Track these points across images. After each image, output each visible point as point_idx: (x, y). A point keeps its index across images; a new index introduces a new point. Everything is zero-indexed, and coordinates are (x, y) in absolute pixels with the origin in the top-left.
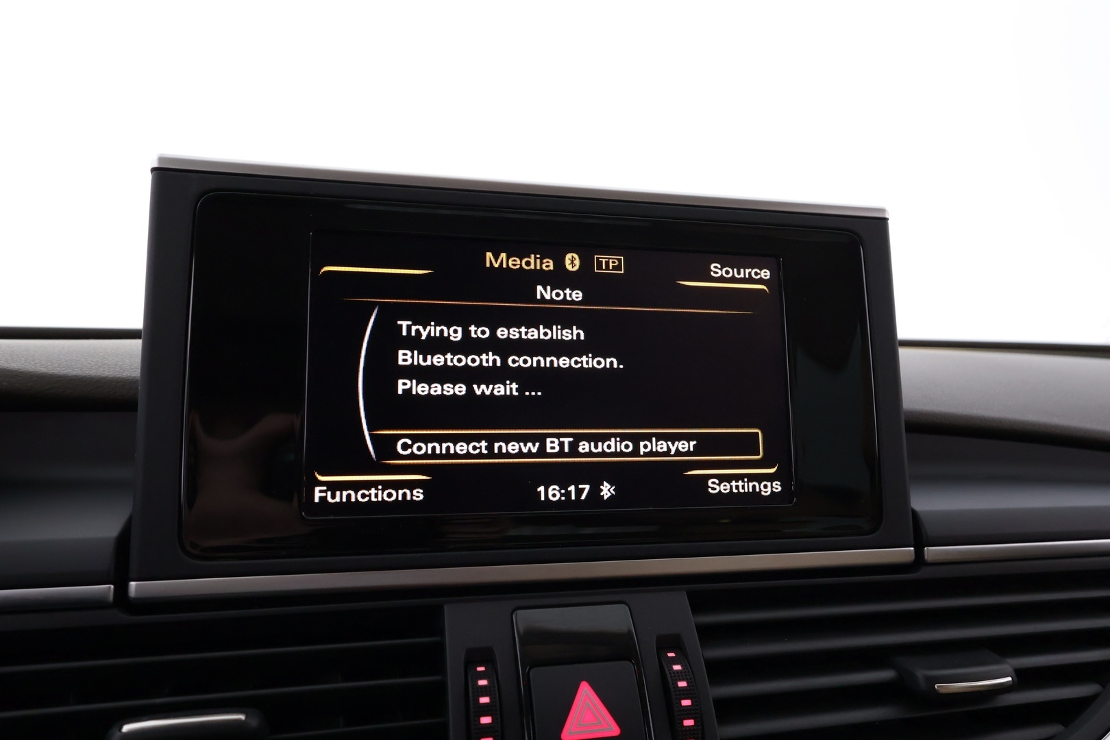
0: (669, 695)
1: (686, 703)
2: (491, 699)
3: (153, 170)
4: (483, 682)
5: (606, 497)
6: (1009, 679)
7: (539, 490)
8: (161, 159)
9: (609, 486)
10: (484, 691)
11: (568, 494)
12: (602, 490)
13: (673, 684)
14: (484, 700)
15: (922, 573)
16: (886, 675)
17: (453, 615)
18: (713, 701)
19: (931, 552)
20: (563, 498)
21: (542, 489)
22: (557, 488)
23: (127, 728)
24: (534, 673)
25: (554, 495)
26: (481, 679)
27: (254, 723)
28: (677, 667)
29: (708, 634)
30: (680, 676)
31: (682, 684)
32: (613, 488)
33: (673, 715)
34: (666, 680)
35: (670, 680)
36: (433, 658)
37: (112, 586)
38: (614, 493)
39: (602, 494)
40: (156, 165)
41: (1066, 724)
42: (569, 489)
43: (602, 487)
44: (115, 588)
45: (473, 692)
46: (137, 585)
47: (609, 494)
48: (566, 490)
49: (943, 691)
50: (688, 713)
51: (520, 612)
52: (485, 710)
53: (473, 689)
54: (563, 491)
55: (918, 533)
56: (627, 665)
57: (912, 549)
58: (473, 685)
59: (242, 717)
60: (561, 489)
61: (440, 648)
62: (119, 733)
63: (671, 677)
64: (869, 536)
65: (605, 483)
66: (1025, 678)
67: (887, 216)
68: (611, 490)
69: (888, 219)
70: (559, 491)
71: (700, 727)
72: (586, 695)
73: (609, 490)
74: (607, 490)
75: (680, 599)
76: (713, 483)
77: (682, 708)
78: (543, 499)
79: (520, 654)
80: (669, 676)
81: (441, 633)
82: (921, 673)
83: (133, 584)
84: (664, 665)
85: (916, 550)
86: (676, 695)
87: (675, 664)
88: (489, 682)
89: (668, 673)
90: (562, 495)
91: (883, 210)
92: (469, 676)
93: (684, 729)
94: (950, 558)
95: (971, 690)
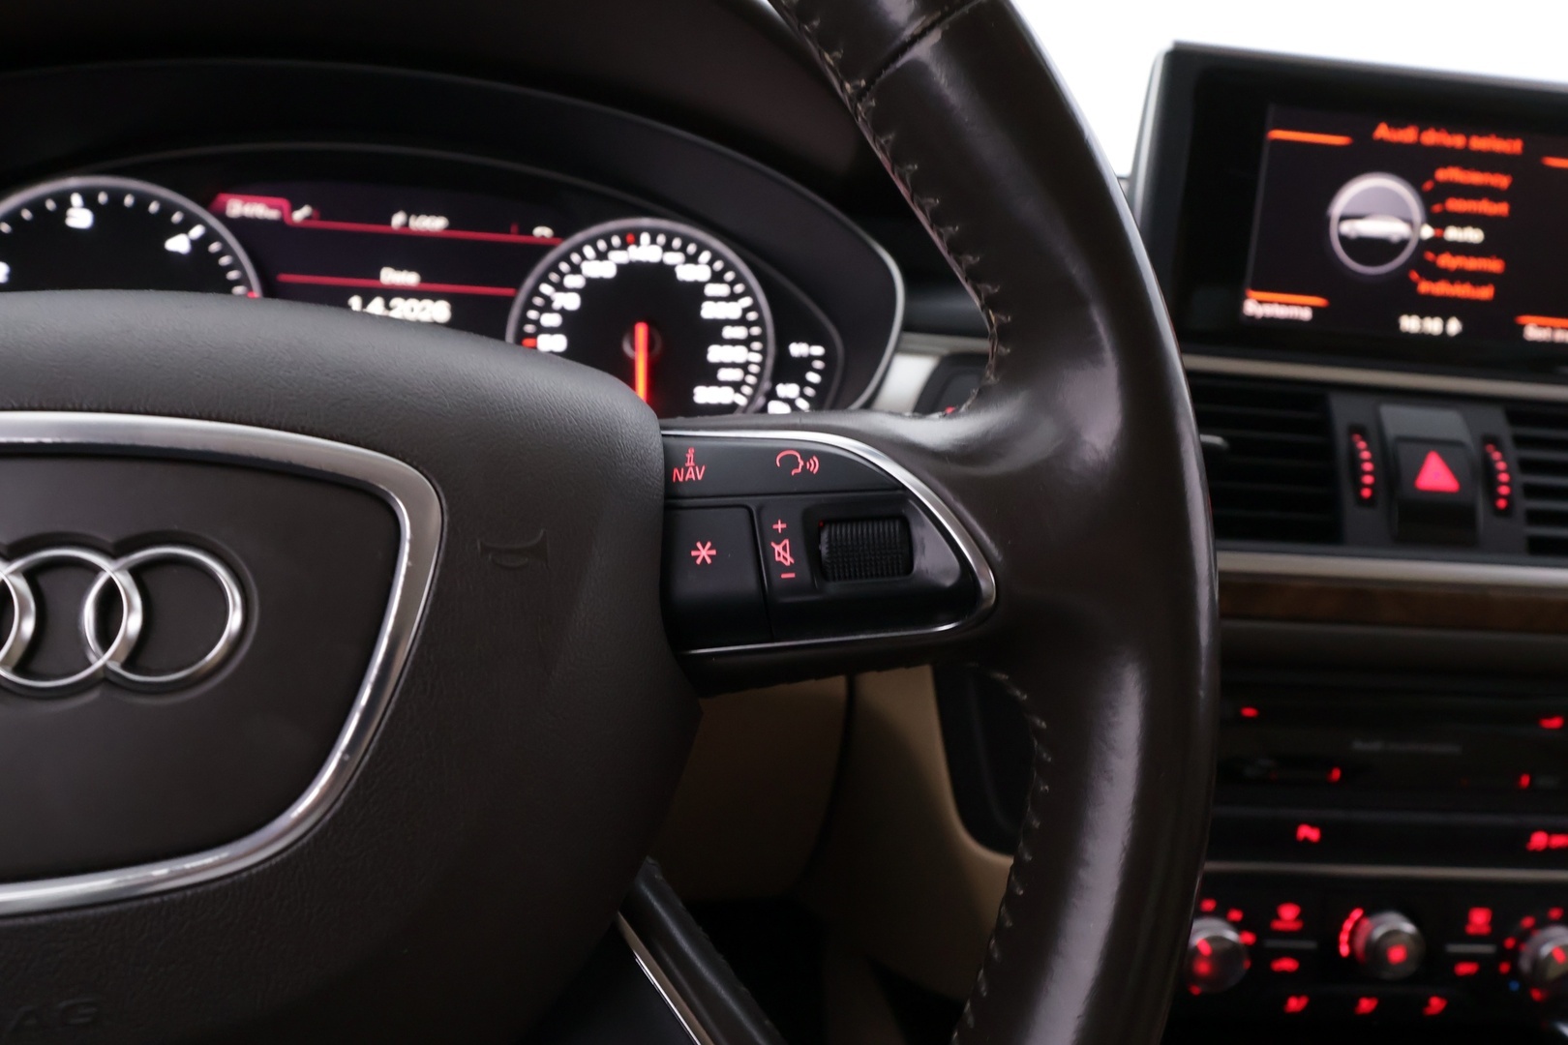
0: (1489, 473)
17: (1339, 403)
29: (1520, 440)
32: (1460, 324)
34: (1487, 463)
36: (1326, 427)
65: (1454, 320)
68: (1458, 326)
71: (1512, 496)
74: (1454, 326)
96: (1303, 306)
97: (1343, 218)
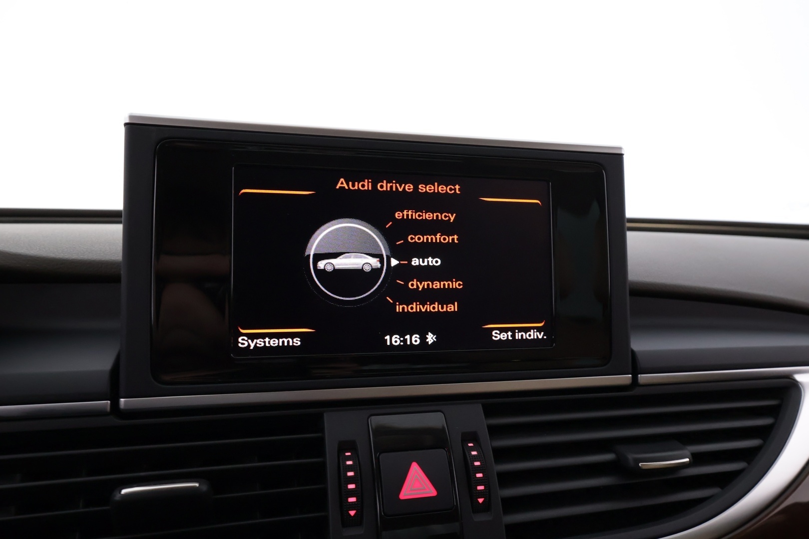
0: (468, 470)
1: (479, 475)
2: (355, 473)
3: (126, 124)
4: (349, 463)
5: (430, 343)
6: (687, 460)
7: (386, 338)
8: (131, 117)
9: (432, 336)
10: (350, 468)
11: (405, 341)
12: (427, 338)
13: (471, 463)
14: (350, 474)
15: (637, 391)
16: (608, 457)
17: (330, 420)
18: (497, 474)
19: (643, 378)
20: (402, 344)
21: (388, 337)
22: (398, 337)
23: (124, 491)
24: (383, 457)
25: (396, 342)
26: (348, 460)
27: (205, 488)
28: (474, 453)
29: (494, 431)
30: (476, 458)
31: (477, 463)
32: (435, 336)
33: (471, 483)
34: (466, 461)
35: (469, 461)
36: (317, 447)
37: (109, 402)
38: (435, 340)
39: (427, 340)
40: (127, 121)
41: (722, 487)
42: (406, 337)
43: (427, 336)
44: (111, 403)
45: (343, 469)
46: (125, 401)
47: (432, 341)
48: (404, 338)
49: (644, 467)
50: (480, 482)
51: (373, 418)
52: (351, 480)
53: (343, 467)
54: (402, 339)
55: (635, 366)
56: (442, 452)
57: (630, 375)
58: (343, 465)
59: (197, 485)
60: (400, 337)
61: (322, 440)
62: (119, 495)
63: (470, 459)
64: (602, 368)
65: (430, 333)
66: (698, 459)
67: (623, 153)
68: (434, 338)
69: (623, 155)
70: (399, 339)
71: (487, 491)
72: (416, 471)
73: (432, 338)
74: (431, 338)
75: (477, 409)
76: (496, 333)
77: (477, 479)
78: (388, 344)
79: (373, 444)
80: (469, 458)
81: (322, 430)
82: (631, 456)
83: (122, 400)
84: (465, 452)
85: (633, 377)
86: (473, 470)
87: (473, 451)
88: (353, 462)
89: (468, 456)
90: (401, 341)
91: (620, 148)
92: (341, 459)
93: (477, 492)
94: (655, 381)
95: (664, 466)
96: (293, 336)
97: (318, 257)
